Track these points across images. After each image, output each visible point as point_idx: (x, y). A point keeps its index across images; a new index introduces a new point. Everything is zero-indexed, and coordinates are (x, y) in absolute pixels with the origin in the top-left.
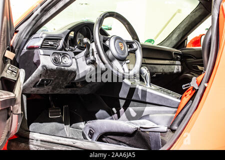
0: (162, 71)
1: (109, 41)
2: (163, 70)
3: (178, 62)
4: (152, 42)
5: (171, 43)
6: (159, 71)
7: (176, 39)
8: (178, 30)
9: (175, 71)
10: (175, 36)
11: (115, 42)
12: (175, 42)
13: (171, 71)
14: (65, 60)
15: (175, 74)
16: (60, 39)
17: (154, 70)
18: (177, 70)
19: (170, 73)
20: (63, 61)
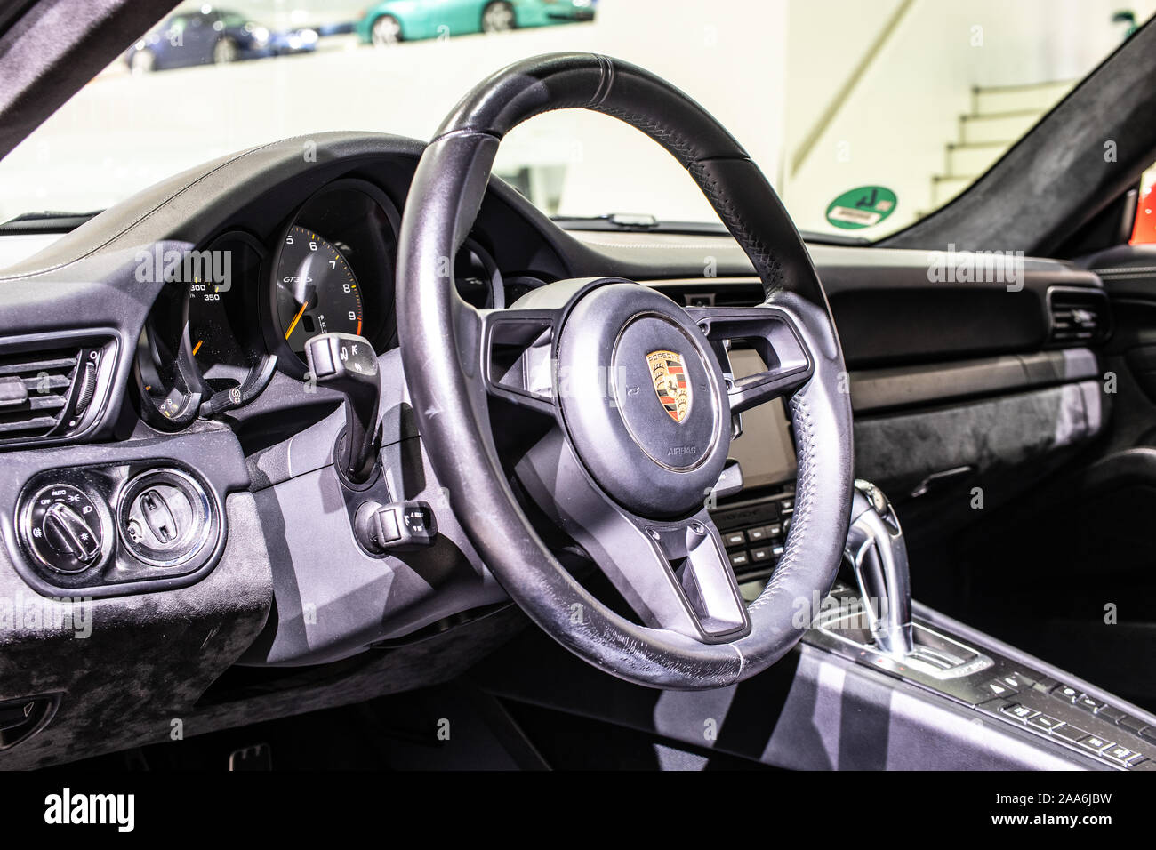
0: (970, 450)
1: (555, 344)
2: (982, 442)
3: (1078, 359)
4: (883, 205)
5: (1024, 211)
6: (952, 451)
7: (1058, 190)
8: (1079, 117)
9: (1063, 431)
10: (1054, 163)
11: (606, 358)
12: (1053, 211)
13: (1032, 437)
14: (159, 517)
15: (1063, 449)
16: (101, 343)
17: (921, 456)
18: (1075, 421)
19: (1029, 450)
20: (142, 532)
